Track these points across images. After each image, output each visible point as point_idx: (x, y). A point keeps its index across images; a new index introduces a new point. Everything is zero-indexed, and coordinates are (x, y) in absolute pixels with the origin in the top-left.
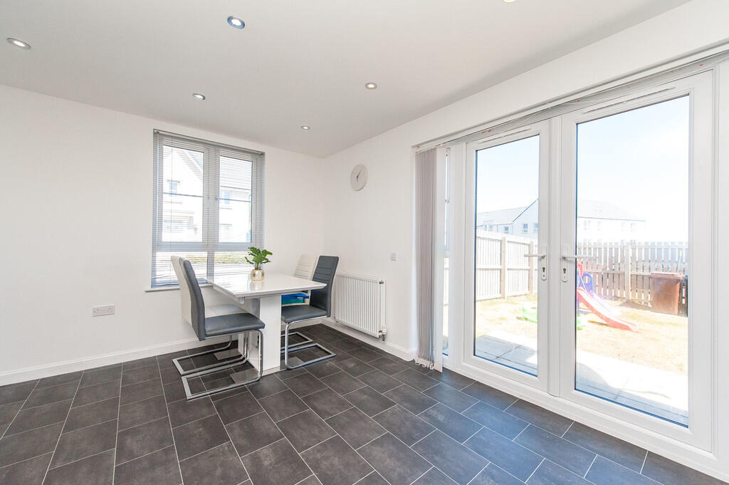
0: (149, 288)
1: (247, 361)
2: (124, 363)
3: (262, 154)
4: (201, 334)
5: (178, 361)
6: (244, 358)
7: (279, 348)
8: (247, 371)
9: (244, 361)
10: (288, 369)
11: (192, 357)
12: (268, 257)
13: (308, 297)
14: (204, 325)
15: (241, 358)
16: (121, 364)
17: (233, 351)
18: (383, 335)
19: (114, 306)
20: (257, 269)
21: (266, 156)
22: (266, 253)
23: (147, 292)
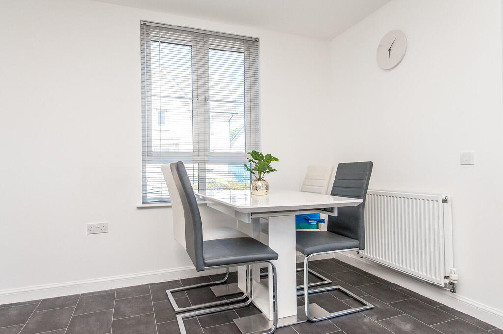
0: (141, 205)
1: (252, 303)
2: (117, 289)
3: (257, 40)
4: (199, 262)
5: (172, 293)
6: (247, 298)
7: (295, 287)
8: (252, 316)
9: (249, 302)
10: (309, 321)
11: (186, 290)
12: (273, 164)
13: (323, 221)
14: (203, 250)
15: (244, 297)
16: (115, 290)
17: (231, 285)
18: (453, 284)
19: (107, 223)
20: (259, 179)
21: (262, 44)
22: (270, 158)
23: (139, 208)
